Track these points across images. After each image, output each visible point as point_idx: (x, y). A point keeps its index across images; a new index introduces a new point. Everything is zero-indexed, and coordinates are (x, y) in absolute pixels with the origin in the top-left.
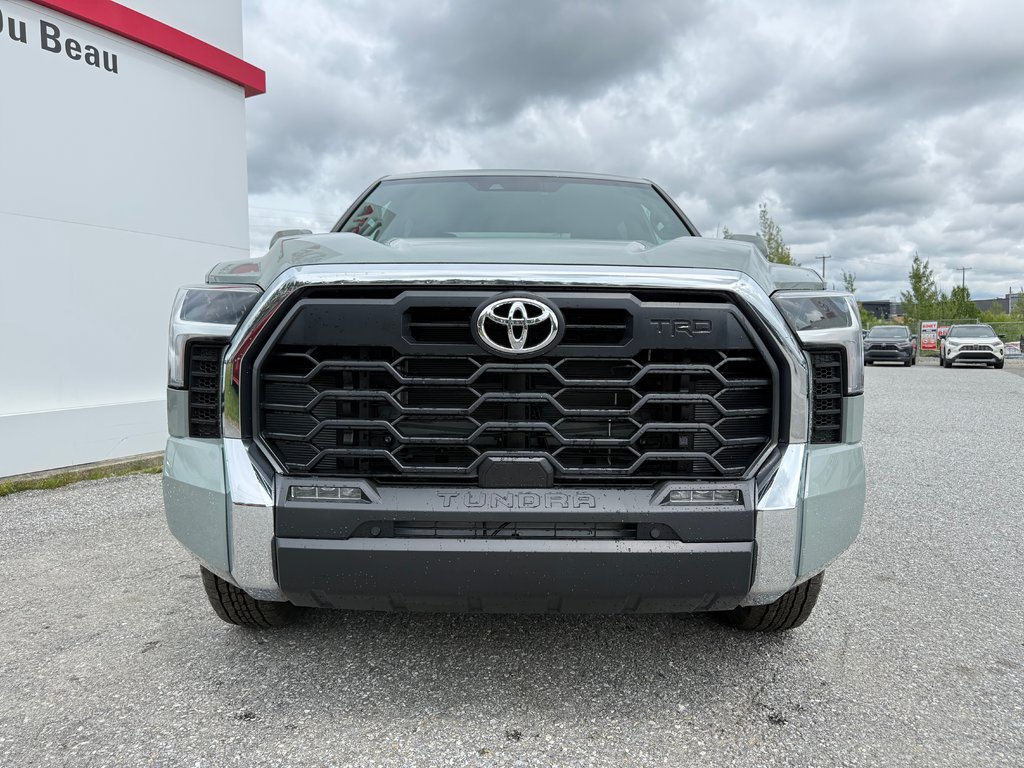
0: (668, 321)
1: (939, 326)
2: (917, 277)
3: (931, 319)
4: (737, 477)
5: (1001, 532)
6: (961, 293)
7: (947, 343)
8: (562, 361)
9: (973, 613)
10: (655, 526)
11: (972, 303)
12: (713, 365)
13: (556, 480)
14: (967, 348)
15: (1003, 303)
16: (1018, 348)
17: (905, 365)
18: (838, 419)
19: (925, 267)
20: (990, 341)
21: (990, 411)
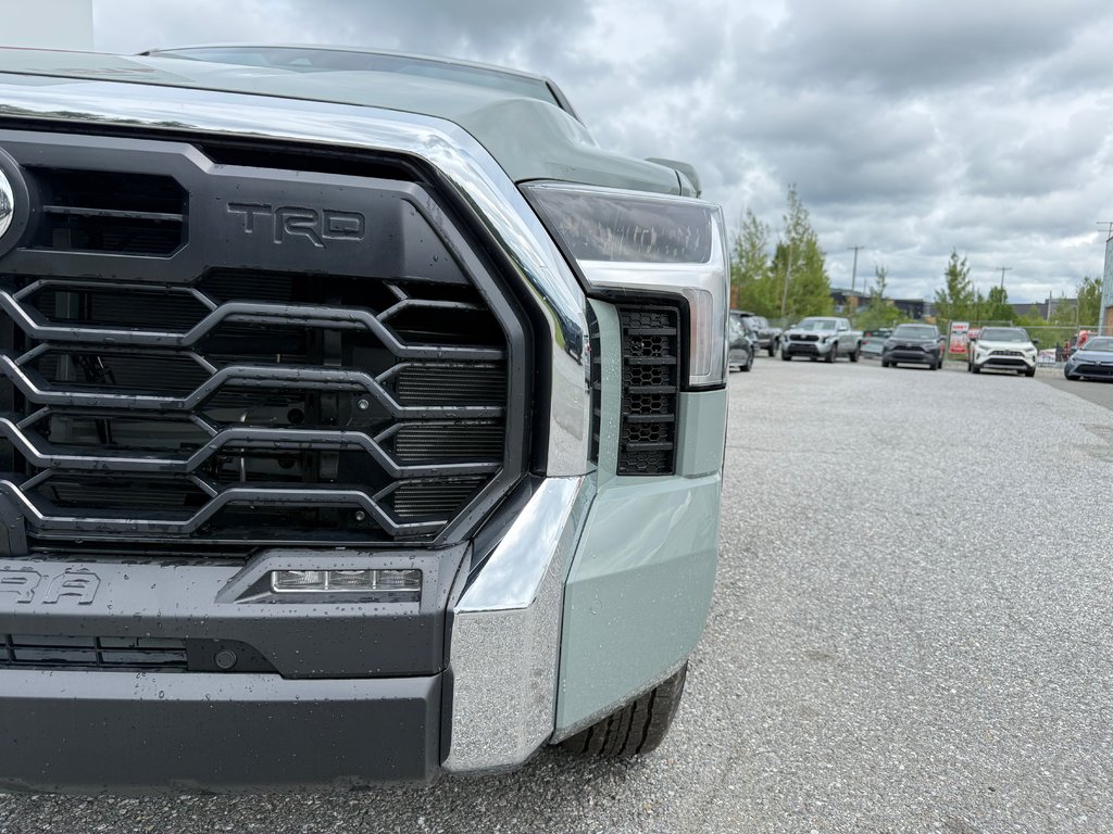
0: (267, 207)
1: (970, 328)
2: (953, 274)
3: (963, 320)
4: (427, 543)
5: (993, 584)
6: (998, 294)
7: (976, 347)
8: (35, 285)
9: (929, 723)
10: (223, 645)
11: (1010, 307)
12: (376, 310)
13: (32, 542)
14: (998, 353)
15: (1041, 309)
16: (1054, 356)
17: (931, 369)
18: (671, 431)
19: (963, 264)
20: (1023, 347)
21: (1011, 424)
